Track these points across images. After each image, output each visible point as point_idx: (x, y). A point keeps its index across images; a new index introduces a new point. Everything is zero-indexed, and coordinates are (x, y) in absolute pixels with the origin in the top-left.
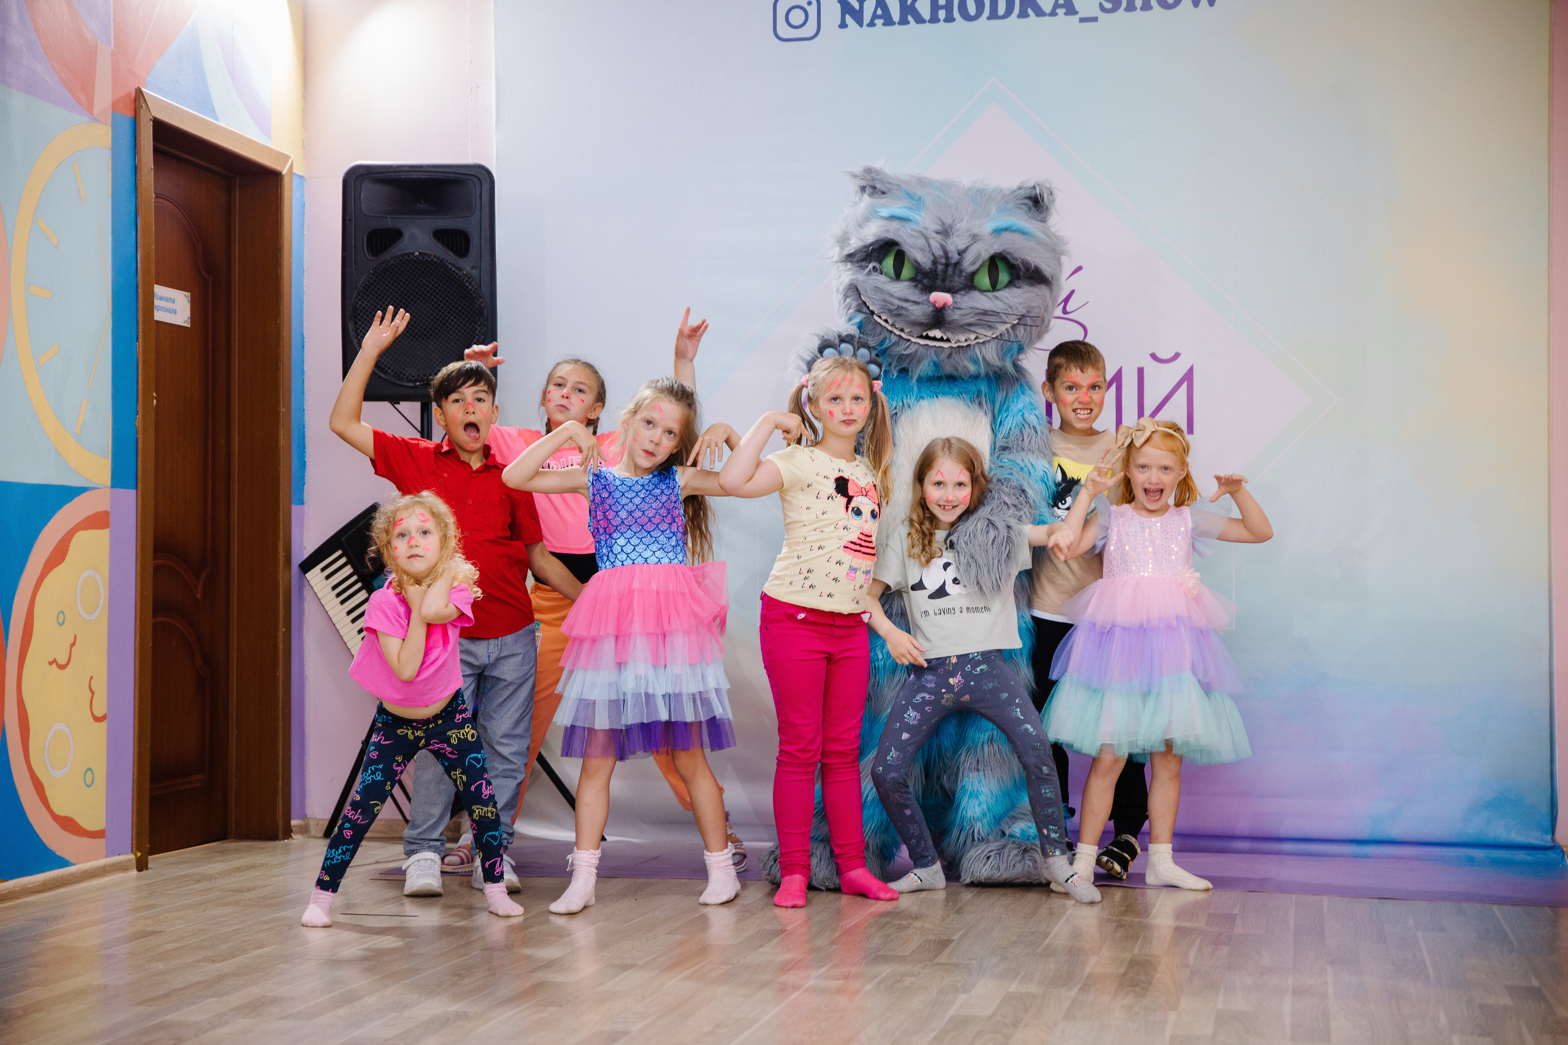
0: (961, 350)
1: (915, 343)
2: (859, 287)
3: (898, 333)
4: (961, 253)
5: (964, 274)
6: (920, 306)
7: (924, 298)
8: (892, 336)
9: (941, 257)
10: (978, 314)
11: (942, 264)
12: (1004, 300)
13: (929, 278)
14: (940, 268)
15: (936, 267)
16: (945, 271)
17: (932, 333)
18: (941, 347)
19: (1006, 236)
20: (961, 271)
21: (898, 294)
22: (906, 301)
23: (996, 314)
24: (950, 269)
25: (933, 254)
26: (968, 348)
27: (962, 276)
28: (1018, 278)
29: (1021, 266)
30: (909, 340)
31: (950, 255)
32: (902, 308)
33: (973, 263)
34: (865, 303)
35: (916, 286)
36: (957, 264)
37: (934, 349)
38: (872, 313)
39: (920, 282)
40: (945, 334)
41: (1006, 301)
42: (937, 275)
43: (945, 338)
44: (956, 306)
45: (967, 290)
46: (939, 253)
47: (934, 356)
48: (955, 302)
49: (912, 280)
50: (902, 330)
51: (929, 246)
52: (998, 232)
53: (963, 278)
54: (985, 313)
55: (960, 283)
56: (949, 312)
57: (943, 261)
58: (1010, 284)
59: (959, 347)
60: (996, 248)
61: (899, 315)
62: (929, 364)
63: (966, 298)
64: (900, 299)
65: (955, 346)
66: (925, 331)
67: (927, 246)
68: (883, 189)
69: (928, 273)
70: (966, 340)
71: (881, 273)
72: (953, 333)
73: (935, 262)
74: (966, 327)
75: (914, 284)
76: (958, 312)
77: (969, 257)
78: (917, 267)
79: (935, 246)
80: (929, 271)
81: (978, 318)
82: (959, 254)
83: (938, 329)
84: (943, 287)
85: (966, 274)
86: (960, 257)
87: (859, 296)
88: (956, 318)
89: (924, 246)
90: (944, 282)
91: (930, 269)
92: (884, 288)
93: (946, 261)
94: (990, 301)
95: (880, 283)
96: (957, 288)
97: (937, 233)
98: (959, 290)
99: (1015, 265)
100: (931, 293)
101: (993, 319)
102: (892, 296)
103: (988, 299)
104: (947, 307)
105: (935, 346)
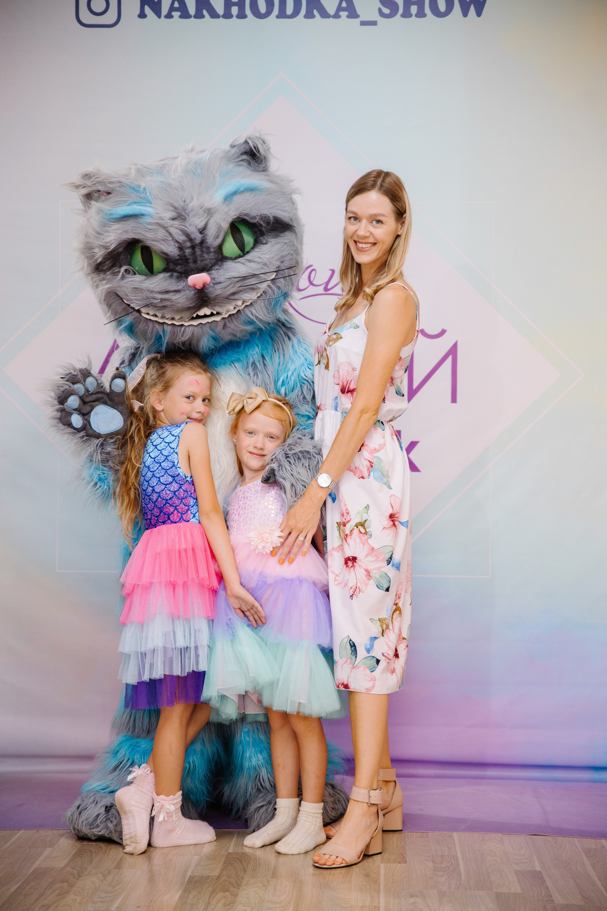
0: (233, 318)
1: (189, 326)
2: (118, 293)
3: (170, 322)
4: (202, 231)
5: (212, 250)
6: (182, 293)
7: (181, 285)
8: (165, 326)
9: (185, 241)
10: (238, 282)
11: (189, 247)
12: (256, 260)
13: (181, 264)
14: (188, 251)
15: (184, 252)
16: (194, 253)
17: (201, 313)
18: (214, 321)
19: (237, 199)
20: (208, 248)
21: (157, 289)
22: (167, 292)
23: (254, 275)
24: (198, 250)
25: (177, 242)
26: (239, 314)
27: (211, 252)
28: (262, 234)
29: (261, 223)
30: (182, 325)
31: (193, 236)
32: (165, 300)
33: (217, 237)
34: (129, 305)
35: (171, 276)
36: (202, 242)
37: (208, 325)
38: (139, 311)
39: (173, 271)
40: (214, 309)
41: (259, 260)
42: (188, 259)
43: (215, 313)
44: (214, 282)
45: (220, 263)
46: (181, 238)
47: (210, 332)
48: (213, 279)
49: (166, 270)
50: (173, 319)
51: (170, 234)
52: (229, 198)
53: (212, 254)
54: (244, 278)
55: (211, 259)
56: (211, 289)
57: (188, 244)
58: (257, 243)
59: (230, 315)
60: (232, 214)
61: (164, 307)
62: (208, 340)
63: (221, 272)
64: (160, 293)
65: (226, 316)
66: (194, 313)
67: (168, 235)
68: (107, 189)
69: (178, 260)
70: (235, 308)
71: (135, 274)
72: (220, 306)
73: (181, 248)
74: (229, 298)
75: (169, 274)
76: (218, 287)
77: (211, 232)
78: (166, 258)
79: (175, 232)
80: (178, 257)
81: (238, 286)
82: (201, 233)
83: (207, 306)
84: (197, 268)
85: (214, 248)
86: (202, 235)
87: (120, 301)
88: (219, 292)
89: (166, 236)
90: (196, 263)
91: (178, 255)
92: (142, 287)
93: (191, 243)
94: (244, 266)
95: (137, 284)
96: (210, 265)
97: (173, 219)
98: (212, 266)
99: (255, 223)
100: (187, 278)
101: (253, 281)
102: (152, 292)
103: (242, 265)
104: (207, 286)
105: (208, 322)
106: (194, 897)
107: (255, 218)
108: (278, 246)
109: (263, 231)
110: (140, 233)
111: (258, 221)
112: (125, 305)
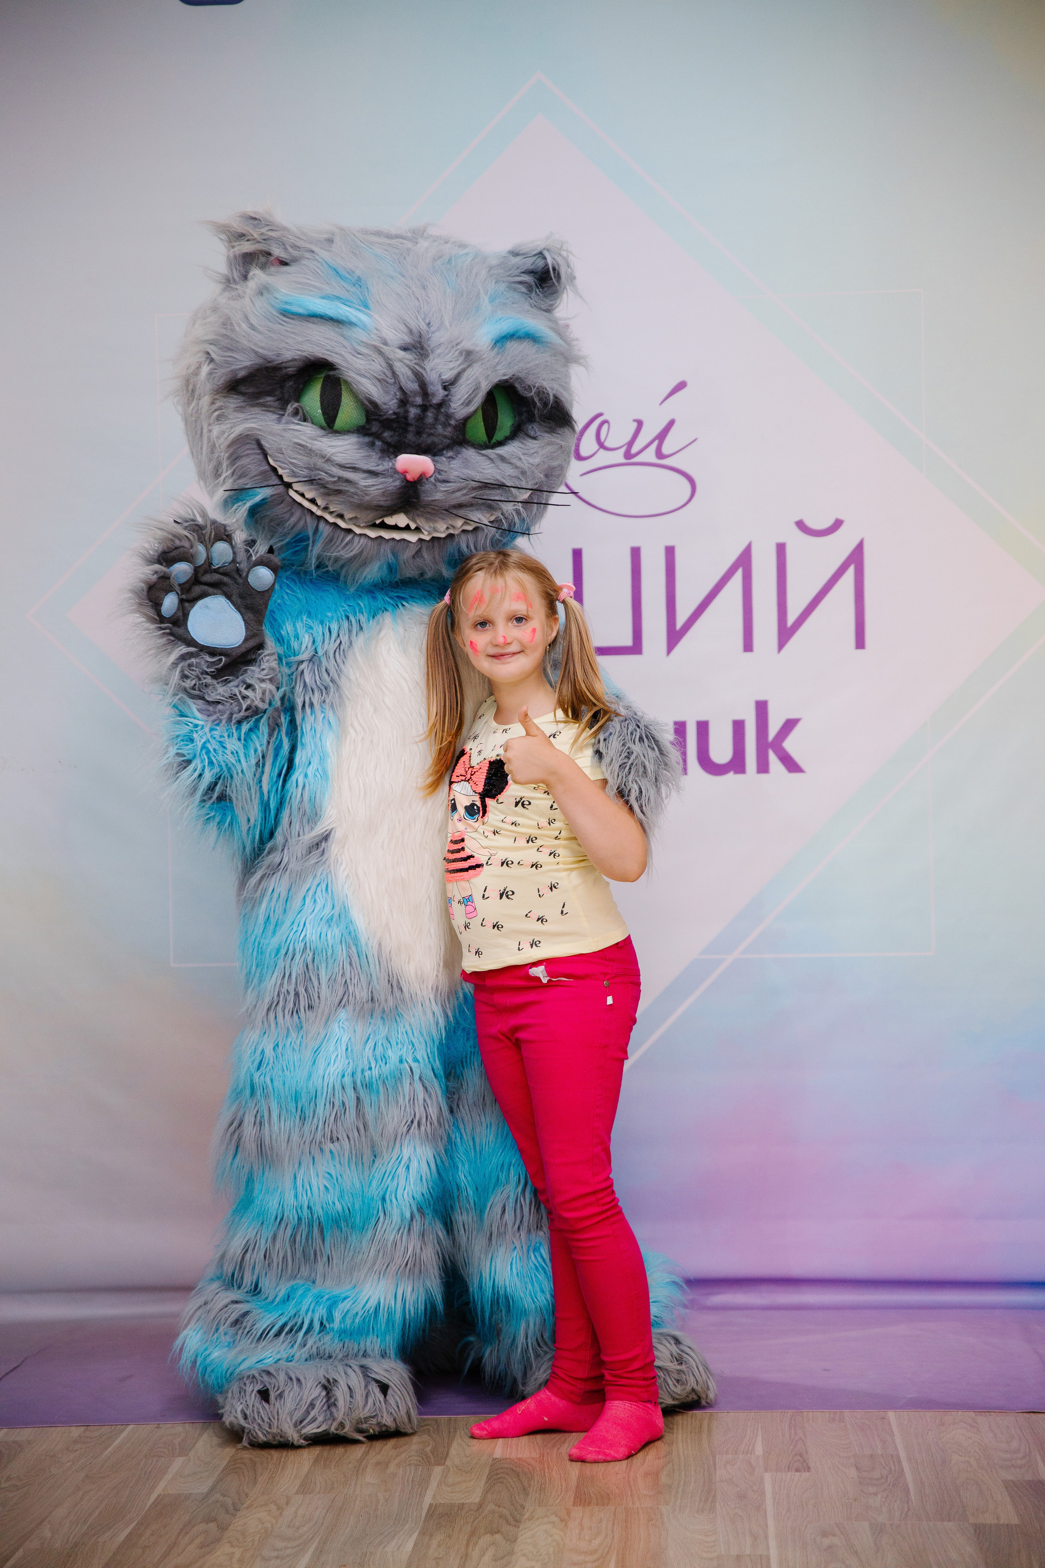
0: (436, 544)
1: (361, 535)
2: (263, 442)
3: (331, 519)
4: (447, 386)
5: (453, 422)
6: (380, 480)
7: (386, 465)
8: (322, 525)
9: (415, 394)
10: (474, 489)
11: (417, 406)
12: (515, 461)
13: (394, 430)
14: (413, 412)
15: (407, 412)
16: (420, 418)
17: (390, 521)
18: (404, 540)
19: (513, 347)
20: (448, 416)
21: (339, 458)
22: (355, 469)
23: (501, 486)
24: (430, 414)
25: (401, 388)
26: (448, 542)
27: (450, 425)
28: (531, 419)
29: (537, 400)
30: (349, 531)
31: (431, 389)
32: (348, 481)
33: (468, 403)
34: (274, 470)
35: (372, 445)
36: (443, 404)
37: (391, 543)
38: (288, 486)
39: (377, 436)
40: (414, 521)
41: (519, 464)
42: (408, 424)
43: (413, 526)
44: (440, 477)
45: (457, 448)
46: (412, 386)
47: (390, 555)
48: (438, 471)
49: (361, 431)
50: (341, 516)
51: (394, 374)
52: (501, 341)
53: (449, 429)
54: (486, 486)
55: (445, 437)
56: (427, 487)
57: (419, 400)
58: (517, 432)
59: (433, 538)
60: (502, 373)
61: (339, 492)
62: (380, 568)
63: (456, 464)
64: (342, 467)
65: (428, 538)
66: (379, 518)
67: (389, 374)
68: (284, 256)
69: (392, 421)
70: (447, 528)
71: (305, 420)
72: (428, 520)
73: (404, 402)
74: (453, 510)
75: (367, 439)
76: (443, 487)
77: (461, 393)
78: (370, 411)
79: (403, 371)
80: (394, 417)
81: (473, 495)
82: (445, 388)
83: (406, 513)
84: (419, 445)
85: (456, 421)
86: (446, 393)
87: (261, 457)
88: (438, 496)
89: (385, 374)
90: (420, 436)
91: (395, 413)
92: (314, 448)
93: (423, 400)
94: (492, 465)
95: (305, 438)
96: (441, 446)
97: (405, 349)
98: (443, 449)
99: (526, 398)
100: (396, 456)
101: (496, 495)
102: (328, 460)
103: (488, 462)
104: (424, 480)
105: (393, 539)
106: (439, 1545)
107: (529, 388)
108: (549, 449)
109: (534, 414)
110: (341, 355)
111: (532, 397)
112: (267, 467)
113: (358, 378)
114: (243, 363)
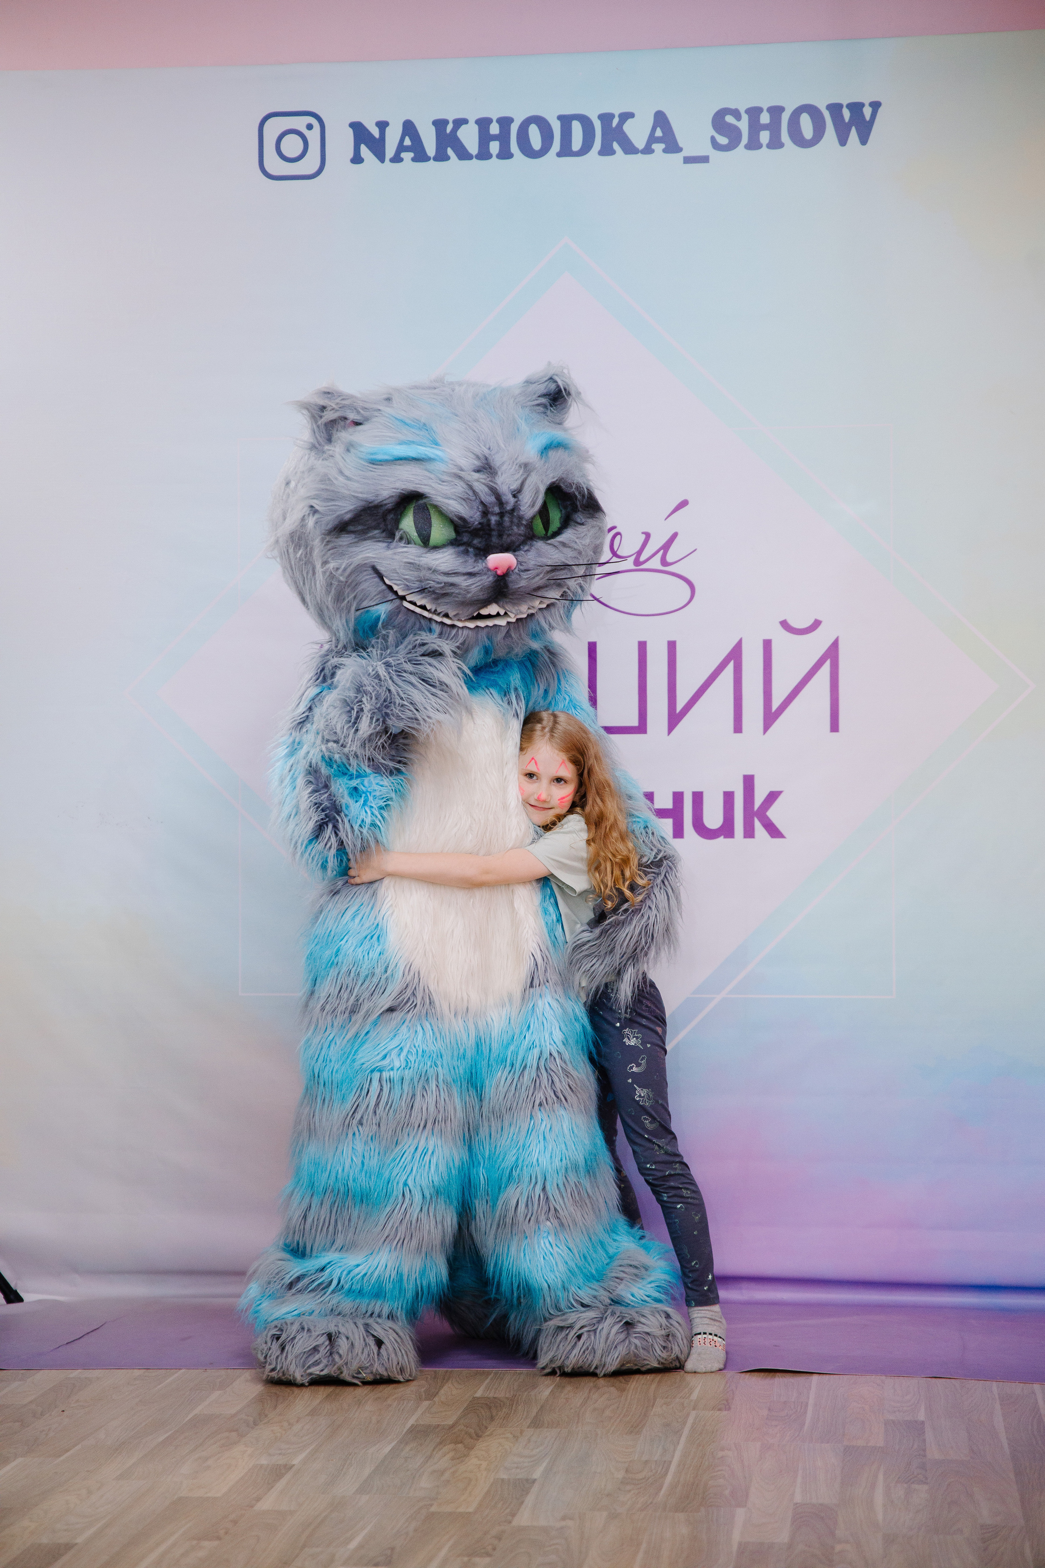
0: (521, 624)
1: (463, 628)
2: (379, 567)
3: (438, 619)
4: (516, 494)
5: (524, 522)
6: (477, 579)
7: (480, 566)
9: (493, 505)
10: (548, 572)
11: (496, 514)
12: (573, 545)
13: (481, 537)
14: (494, 519)
15: (489, 520)
16: (500, 524)
17: (484, 612)
18: (496, 625)
19: (553, 456)
20: (520, 518)
21: (444, 568)
22: (456, 574)
23: (566, 566)
24: (506, 519)
25: (482, 502)
26: (527, 620)
27: (522, 524)
28: (575, 510)
29: (577, 493)
30: (454, 626)
31: (504, 498)
32: (452, 585)
33: (533, 504)
34: (390, 588)
35: (466, 552)
36: (515, 509)
37: (486, 630)
38: (403, 598)
39: (468, 544)
40: (503, 607)
41: (576, 546)
42: (491, 530)
43: (502, 612)
44: (522, 568)
45: (529, 542)
46: (490, 499)
47: (486, 641)
48: (520, 563)
49: (453, 543)
50: (446, 616)
51: (475, 492)
52: (545, 452)
53: (522, 529)
54: (555, 568)
55: (520, 535)
56: (513, 577)
57: (497, 510)
58: (566, 523)
59: (519, 620)
60: (551, 477)
61: (445, 595)
62: (480, 652)
63: (531, 555)
64: (447, 574)
65: (514, 620)
66: (476, 611)
67: (471, 493)
68: (355, 417)
69: (478, 530)
70: (529, 609)
71: (409, 543)
72: (514, 604)
73: (485, 513)
74: (534, 592)
75: (462, 548)
76: (525, 576)
77: (526, 498)
78: (459, 526)
79: (480, 489)
80: (480, 526)
81: (547, 578)
82: (514, 496)
83: (497, 603)
84: (502, 546)
85: (526, 521)
86: (516, 500)
87: (377, 580)
88: (523, 583)
89: (467, 494)
90: (502, 538)
91: (480, 523)
92: (421, 563)
93: (500, 509)
94: (557, 551)
95: (413, 557)
96: (517, 543)
97: (478, 471)
98: (519, 545)
99: (569, 493)
100: (486, 557)
101: (562, 574)
102: (435, 571)
103: (554, 549)
104: (511, 572)
105: (487, 626)
107: (571, 485)
108: (593, 531)
109: (577, 506)
110: (429, 486)
111: (574, 492)
112: (384, 587)
113: (447, 501)
114: (346, 508)
